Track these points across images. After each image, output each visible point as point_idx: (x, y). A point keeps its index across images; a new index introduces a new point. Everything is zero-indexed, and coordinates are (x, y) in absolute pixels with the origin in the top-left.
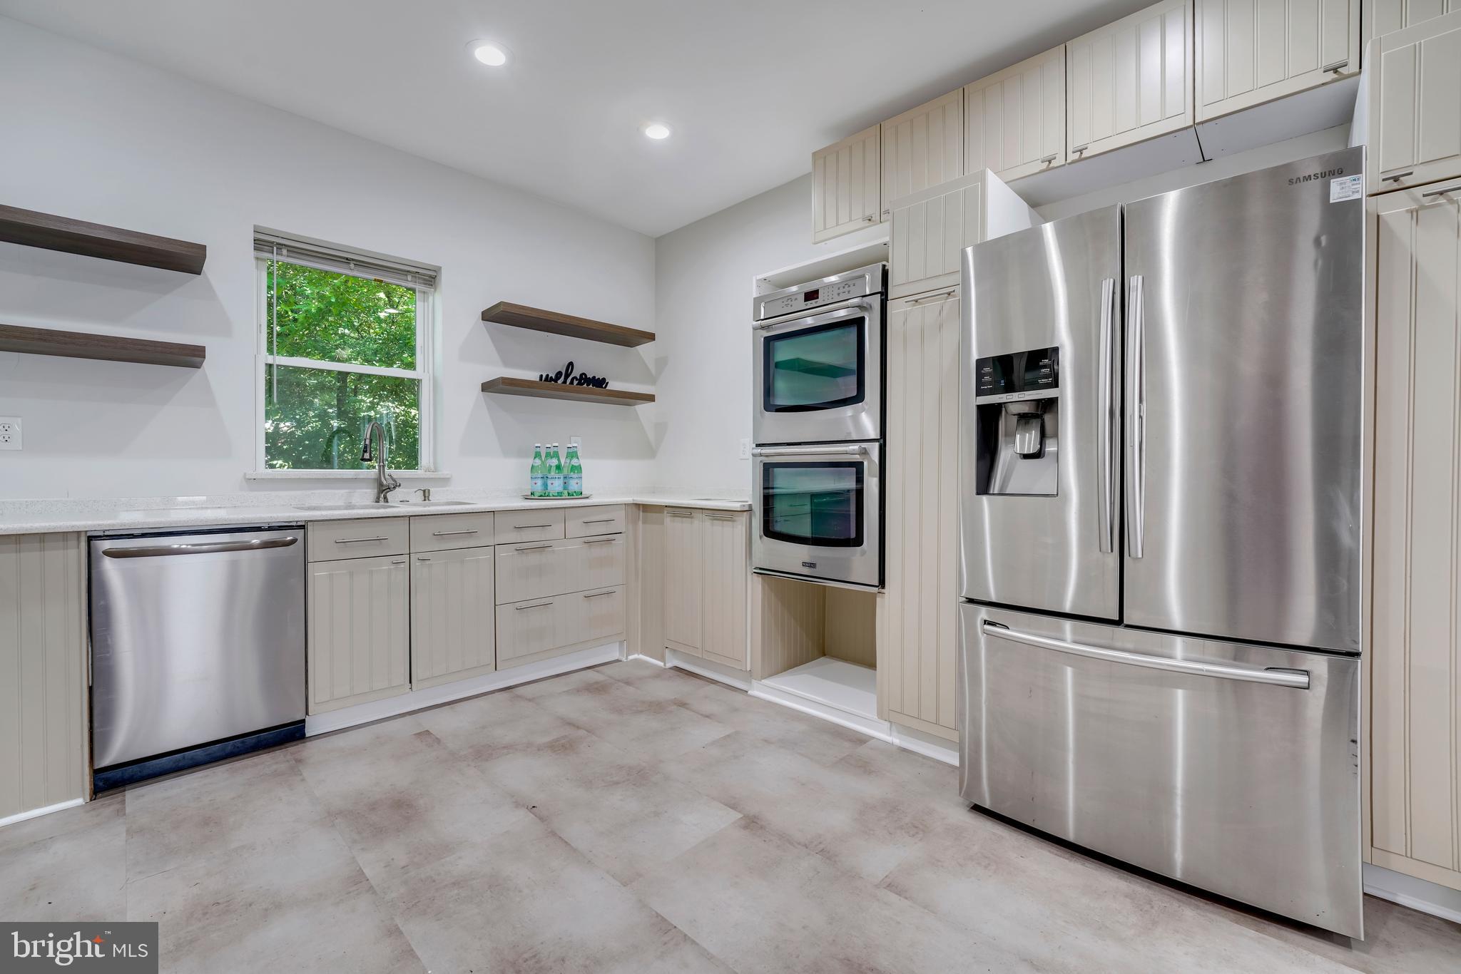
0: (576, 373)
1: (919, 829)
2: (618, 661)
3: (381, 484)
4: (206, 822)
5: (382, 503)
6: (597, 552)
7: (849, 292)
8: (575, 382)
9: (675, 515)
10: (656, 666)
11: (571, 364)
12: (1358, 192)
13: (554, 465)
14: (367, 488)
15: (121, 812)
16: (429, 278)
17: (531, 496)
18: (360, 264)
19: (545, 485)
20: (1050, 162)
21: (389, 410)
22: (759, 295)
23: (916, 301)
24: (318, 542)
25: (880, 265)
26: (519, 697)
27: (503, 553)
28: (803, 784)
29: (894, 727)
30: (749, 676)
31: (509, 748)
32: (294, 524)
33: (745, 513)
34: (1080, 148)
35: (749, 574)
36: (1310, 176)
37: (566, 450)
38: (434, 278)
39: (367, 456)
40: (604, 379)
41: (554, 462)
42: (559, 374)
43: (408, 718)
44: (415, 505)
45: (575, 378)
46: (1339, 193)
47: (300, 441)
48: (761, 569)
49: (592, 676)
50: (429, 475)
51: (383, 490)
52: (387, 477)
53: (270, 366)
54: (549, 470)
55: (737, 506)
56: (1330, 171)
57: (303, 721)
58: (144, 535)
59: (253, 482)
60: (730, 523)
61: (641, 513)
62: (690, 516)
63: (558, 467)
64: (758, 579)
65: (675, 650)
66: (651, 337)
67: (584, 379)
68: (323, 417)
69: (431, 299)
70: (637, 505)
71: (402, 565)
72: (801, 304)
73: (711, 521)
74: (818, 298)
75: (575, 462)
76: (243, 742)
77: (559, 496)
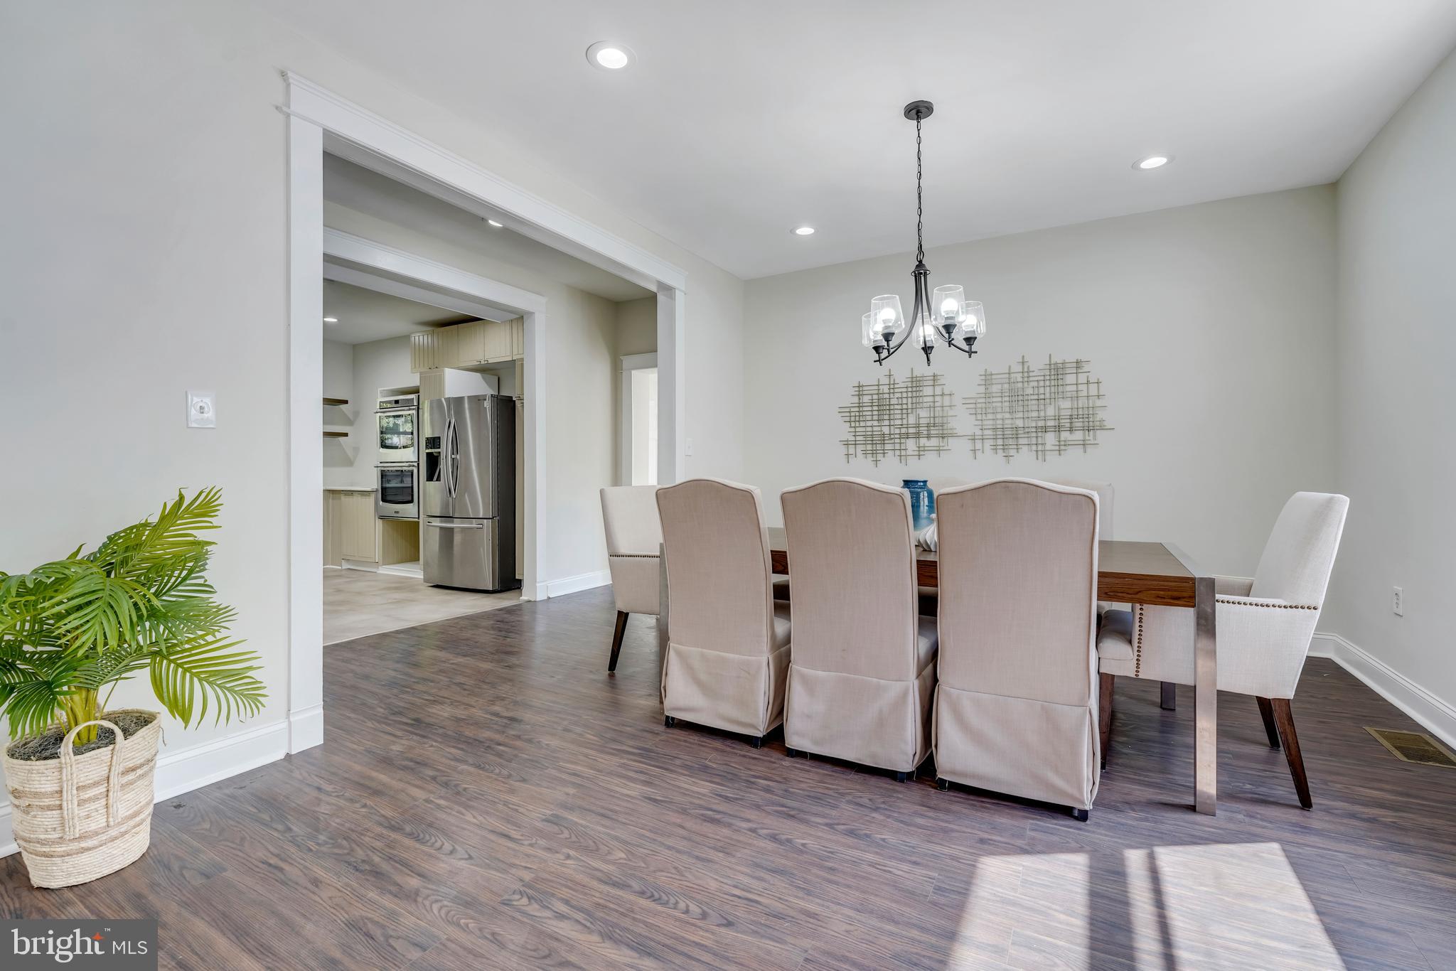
9: (346, 495)
10: (338, 569)
25: (417, 394)
30: (377, 563)
33: (374, 492)
35: (377, 518)
48: (380, 515)
55: (370, 489)
60: (368, 496)
64: (381, 521)
65: (347, 560)
66: (346, 402)
70: (329, 491)
72: (393, 404)
73: (360, 497)
74: (399, 403)
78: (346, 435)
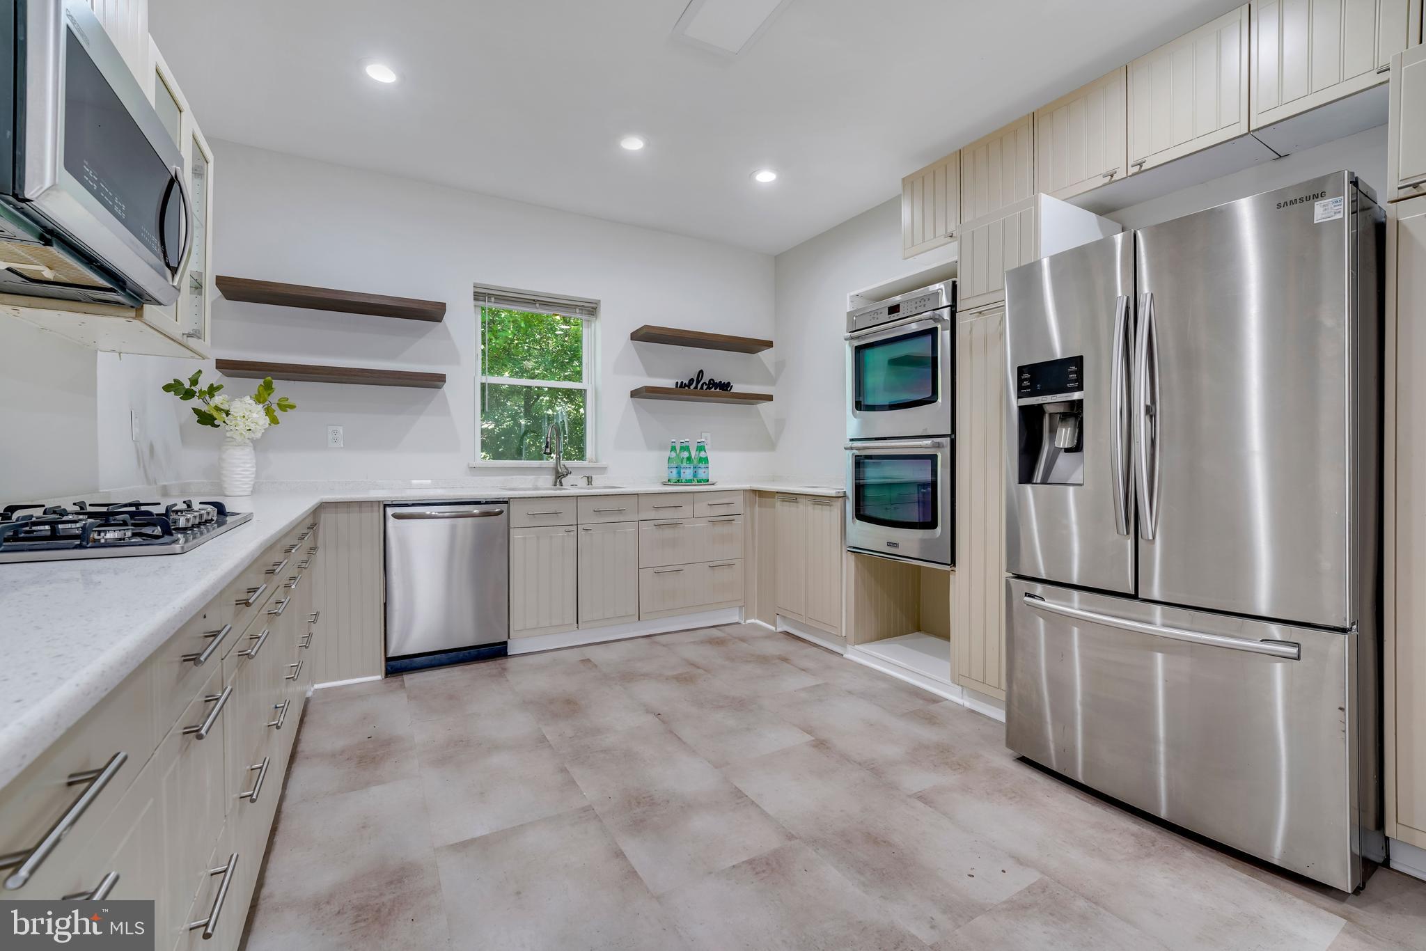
0: (706, 379)
1: (962, 766)
2: (737, 623)
3: (557, 472)
4: (451, 697)
5: (558, 486)
6: (720, 529)
7: (924, 305)
8: (705, 387)
9: (784, 500)
10: (768, 630)
11: (701, 372)
12: (1340, 212)
13: (685, 457)
14: (548, 475)
15: (403, 686)
16: (591, 309)
17: (668, 482)
18: (544, 304)
19: (679, 473)
20: (1112, 176)
21: (562, 410)
22: (852, 310)
23: (980, 313)
24: (517, 514)
25: (950, 281)
26: (656, 643)
27: (645, 527)
28: (872, 725)
29: (965, 692)
30: (844, 641)
31: (646, 676)
32: (501, 500)
33: (841, 499)
34: (1139, 162)
35: (844, 551)
36: (1296, 200)
37: (696, 445)
38: (595, 309)
39: (548, 451)
40: (729, 383)
41: (686, 454)
42: (691, 381)
43: (576, 649)
44: (581, 488)
45: (705, 383)
46: (1323, 214)
47: (499, 436)
48: (854, 548)
49: (715, 633)
50: (591, 465)
51: (559, 476)
52: (562, 466)
53: (483, 385)
54: (682, 463)
55: (832, 492)
56: (1314, 195)
57: (506, 643)
58: (413, 505)
59: (474, 470)
60: (828, 507)
61: (757, 498)
62: (796, 501)
63: (689, 459)
64: (852, 557)
65: (785, 617)
66: (769, 344)
67: (712, 384)
68: (514, 417)
69: (593, 325)
70: (754, 491)
71: (572, 533)
72: (885, 317)
73: (812, 506)
74: (899, 311)
75: (703, 454)
76: (469, 653)
77: (689, 482)
78: (769, 398)
